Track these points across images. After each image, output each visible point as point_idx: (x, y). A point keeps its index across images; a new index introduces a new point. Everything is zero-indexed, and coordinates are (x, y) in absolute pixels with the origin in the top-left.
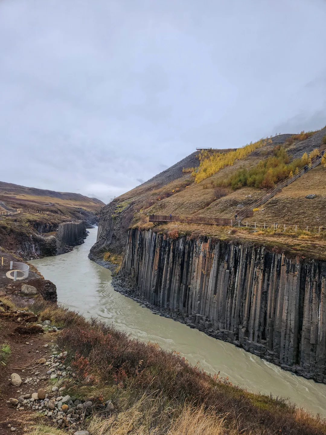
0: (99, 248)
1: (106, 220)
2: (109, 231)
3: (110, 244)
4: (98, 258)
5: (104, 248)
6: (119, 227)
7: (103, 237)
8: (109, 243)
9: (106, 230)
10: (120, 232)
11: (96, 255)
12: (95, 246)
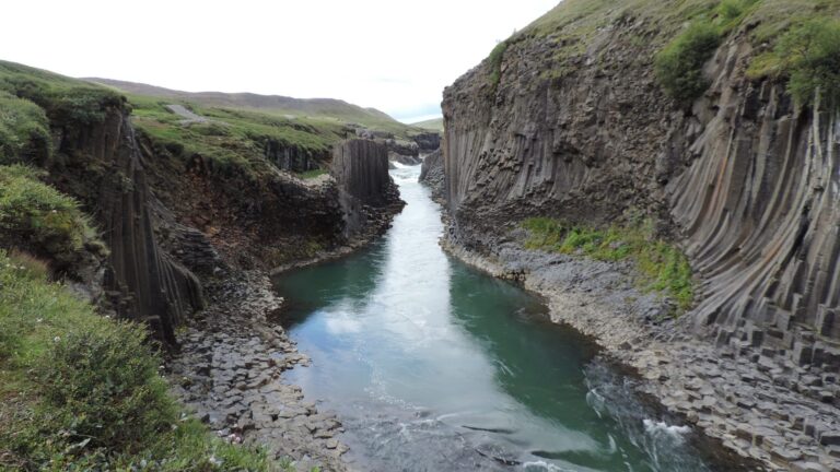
0: (500, 205)
1: (512, 102)
2: (535, 135)
3: (550, 183)
4: (504, 241)
5: (519, 202)
6: (588, 114)
7: (501, 165)
8: (538, 180)
9: (517, 135)
10: (596, 131)
11: (487, 230)
12: (476, 199)
